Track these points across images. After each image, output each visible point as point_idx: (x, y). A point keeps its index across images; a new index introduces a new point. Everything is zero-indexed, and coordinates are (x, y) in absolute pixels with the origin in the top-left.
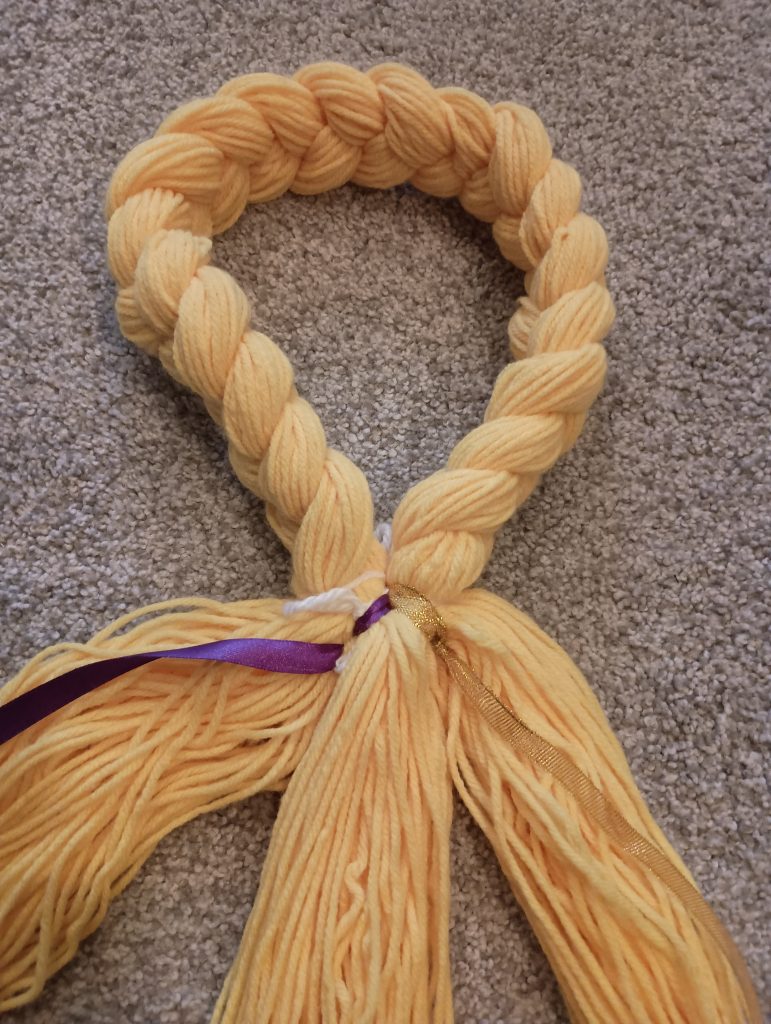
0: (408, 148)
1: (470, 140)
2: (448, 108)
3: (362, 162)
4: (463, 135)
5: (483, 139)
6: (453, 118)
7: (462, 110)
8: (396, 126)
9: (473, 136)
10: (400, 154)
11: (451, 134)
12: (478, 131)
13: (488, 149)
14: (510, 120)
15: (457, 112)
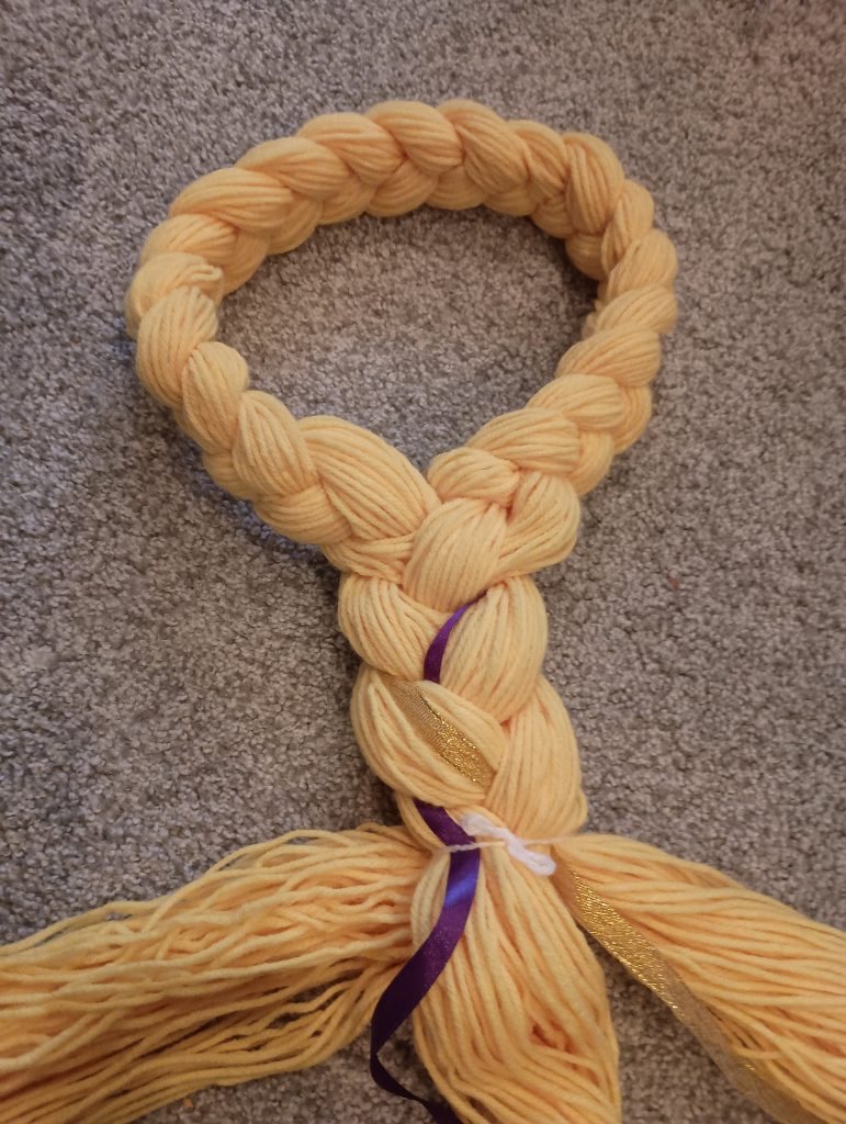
0: (487, 180)
1: (546, 173)
2: (523, 145)
3: (438, 189)
4: (538, 169)
5: (557, 171)
6: (528, 154)
7: (537, 147)
8: (477, 162)
9: (548, 169)
10: (479, 182)
11: (527, 168)
12: (553, 166)
13: (564, 181)
14: (582, 153)
15: (533, 149)
